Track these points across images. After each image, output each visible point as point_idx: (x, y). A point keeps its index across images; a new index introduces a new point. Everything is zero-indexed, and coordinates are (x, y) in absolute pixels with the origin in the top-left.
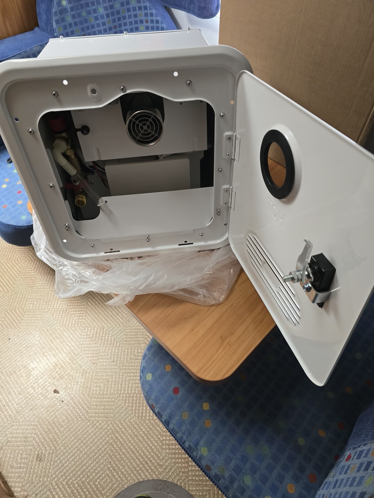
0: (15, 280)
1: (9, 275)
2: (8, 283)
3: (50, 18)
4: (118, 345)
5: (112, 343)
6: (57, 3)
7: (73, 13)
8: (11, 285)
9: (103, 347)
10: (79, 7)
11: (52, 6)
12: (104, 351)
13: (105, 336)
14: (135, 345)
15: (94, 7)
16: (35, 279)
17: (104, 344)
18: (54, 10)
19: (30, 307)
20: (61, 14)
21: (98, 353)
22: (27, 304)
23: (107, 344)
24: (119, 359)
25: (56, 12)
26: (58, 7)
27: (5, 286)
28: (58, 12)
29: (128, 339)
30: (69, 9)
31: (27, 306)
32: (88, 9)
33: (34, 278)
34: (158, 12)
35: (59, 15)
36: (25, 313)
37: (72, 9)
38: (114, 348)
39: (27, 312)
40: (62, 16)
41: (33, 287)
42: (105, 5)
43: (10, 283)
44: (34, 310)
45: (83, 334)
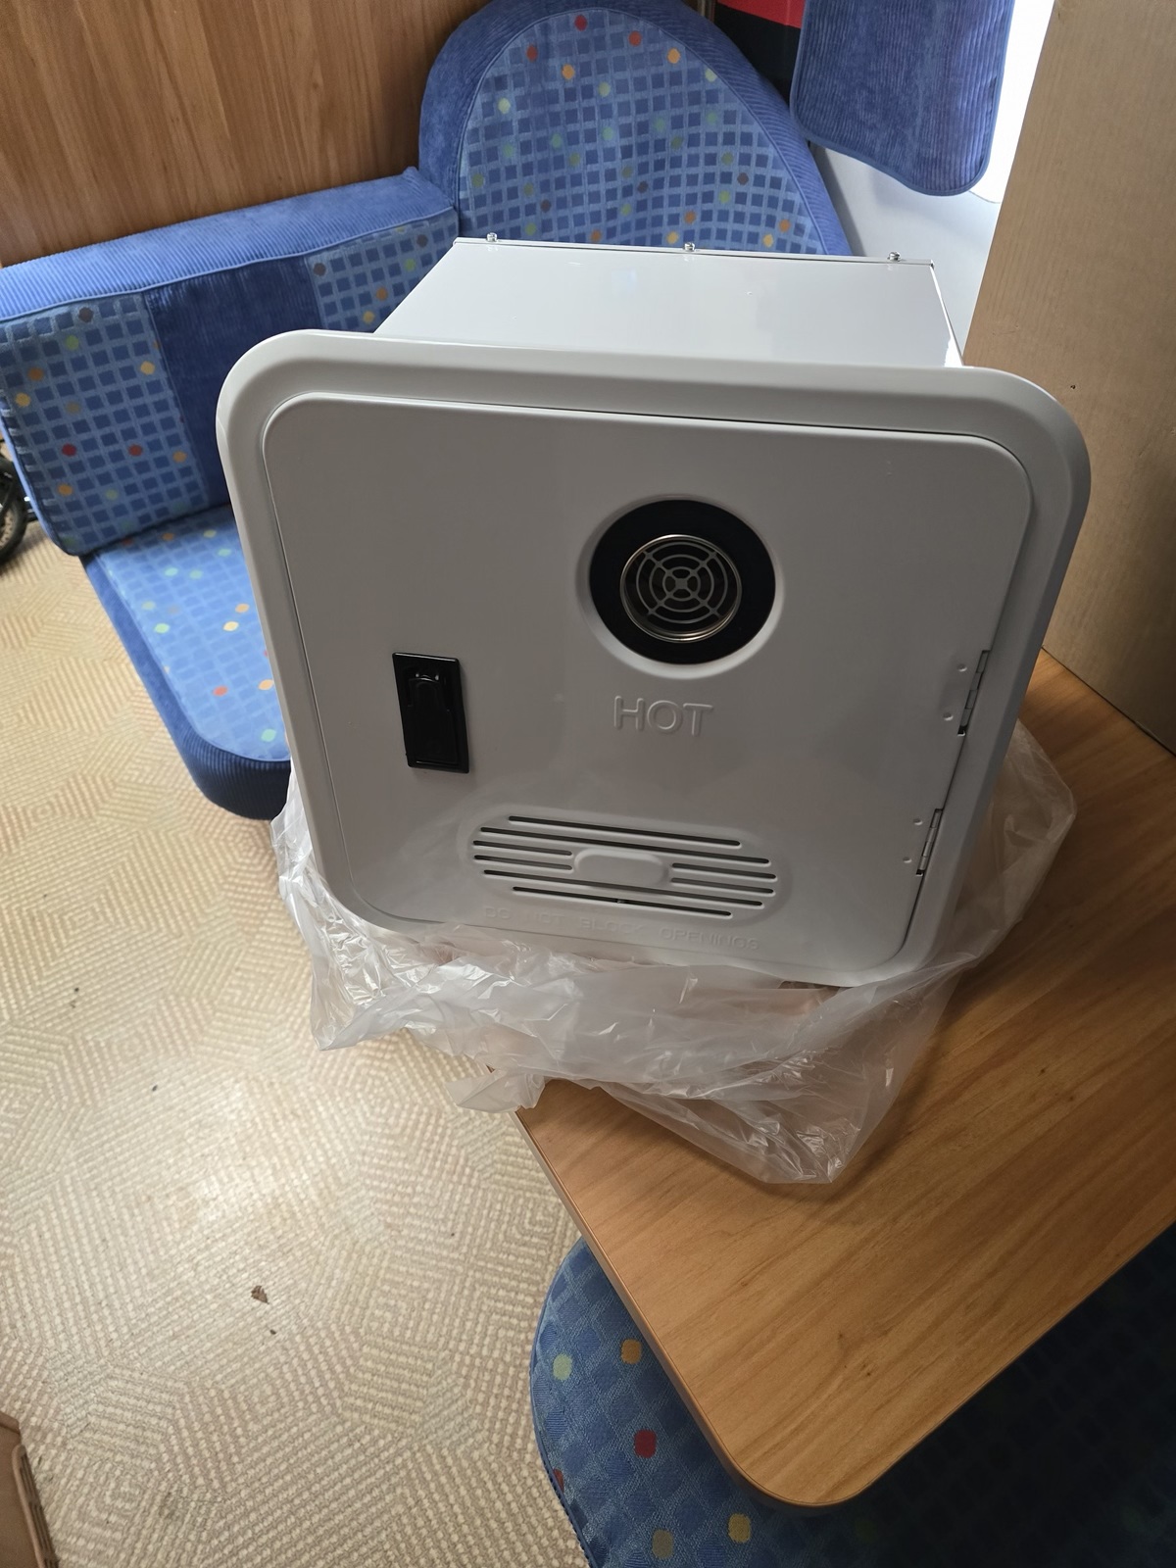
0: (207, 901)
1: (194, 883)
2: (185, 908)
3: (455, 145)
4: (474, 1182)
5: (459, 1168)
6: (483, 104)
7: (526, 136)
8: (193, 915)
9: (428, 1177)
10: (547, 119)
11: (466, 113)
12: (427, 1191)
13: (440, 1143)
14: (528, 1195)
15: (590, 125)
16: (266, 908)
17: (432, 1168)
18: (470, 125)
19: (233, 996)
20: (488, 137)
21: (409, 1195)
22: (227, 984)
23: (442, 1170)
24: (470, 1230)
25: (475, 131)
26: (485, 116)
27: (174, 916)
28: (481, 132)
29: (510, 1168)
30: (515, 124)
31: (226, 993)
32: (571, 127)
33: (263, 905)
34: (785, 155)
35: (482, 139)
36: (214, 1013)
37: (524, 125)
38: (461, 1187)
39: (221, 1011)
40: (491, 143)
41: (254, 935)
42: (624, 120)
43: (191, 910)
44: (243, 1008)
45: (373, 1119)
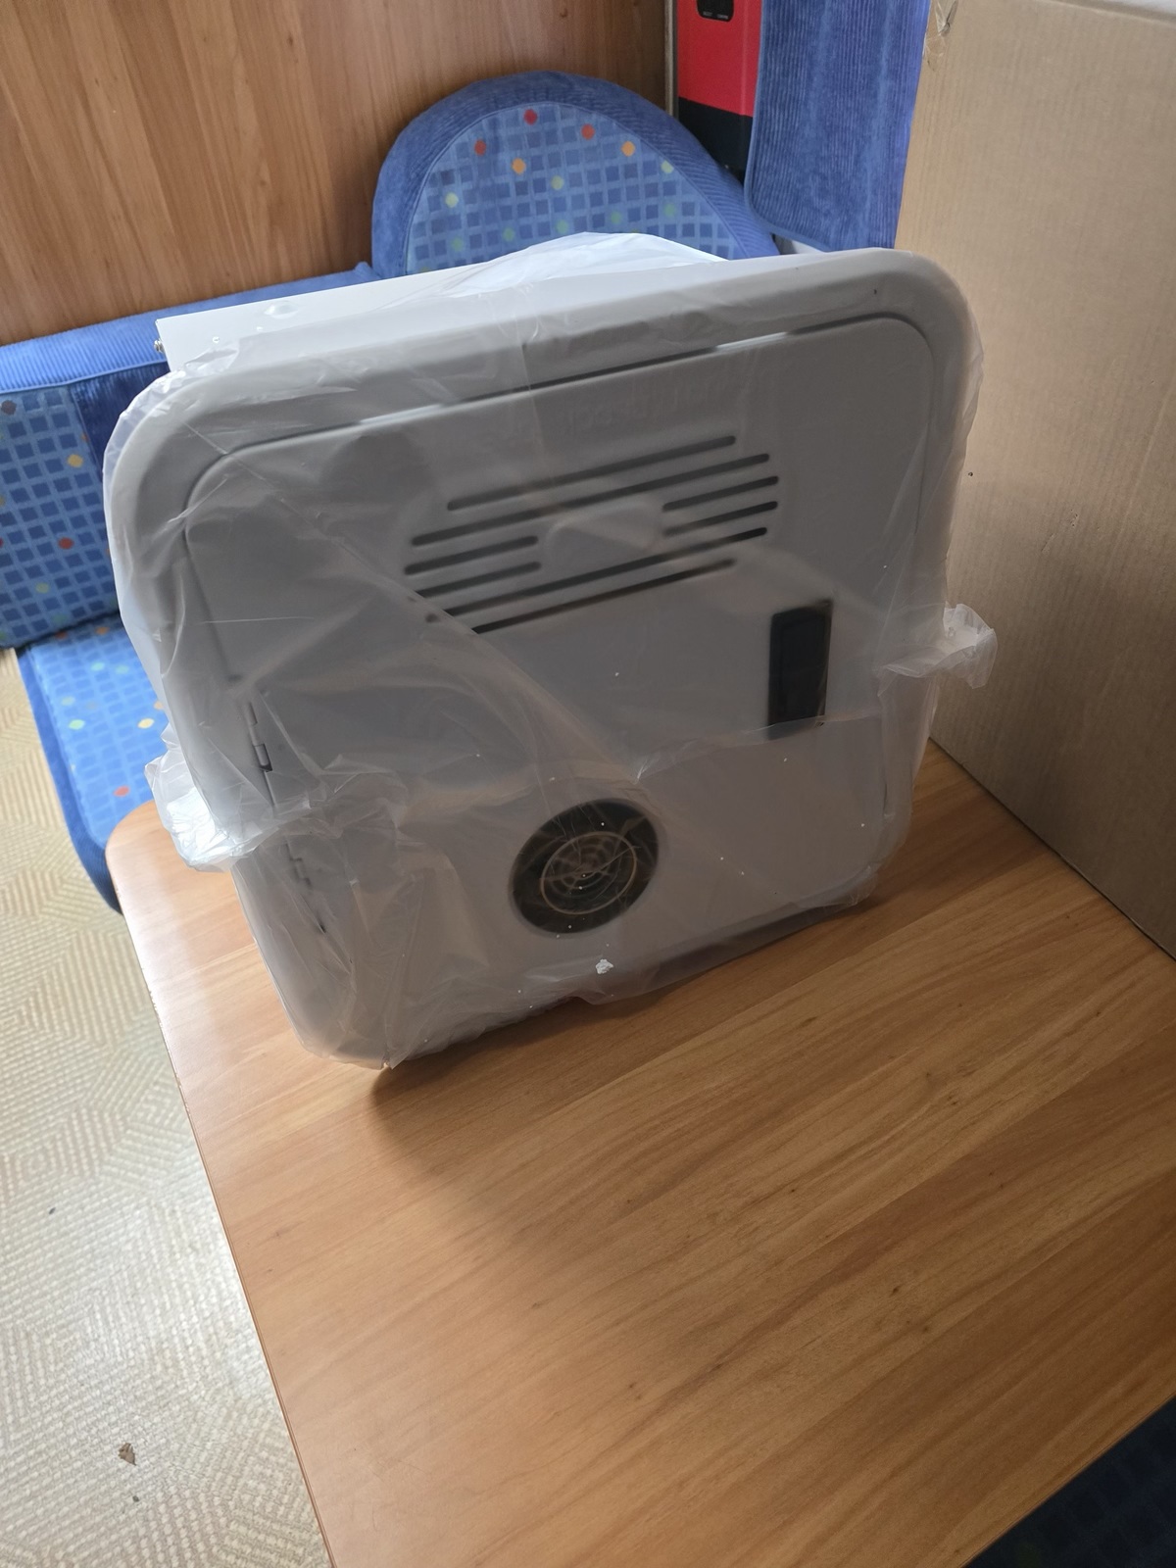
3: (401, 239)
6: (429, 199)
7: (475, 230)
10: (498, 214)
11: (411, 208)
15: (543, 218)
18: (416, 219)
20: (435, 231)
25: (421, 225)
26: (431, 210)
27: (99, 1022)
28: (428, 227)
30: (463, 218)
31: (141, 1109)
32: (524, 221)
35: (429, 233)
36: (125, 1131)
37: (473, 219)
39: (133, 1129)
40: (439, 237)
43: (118, 1016)
